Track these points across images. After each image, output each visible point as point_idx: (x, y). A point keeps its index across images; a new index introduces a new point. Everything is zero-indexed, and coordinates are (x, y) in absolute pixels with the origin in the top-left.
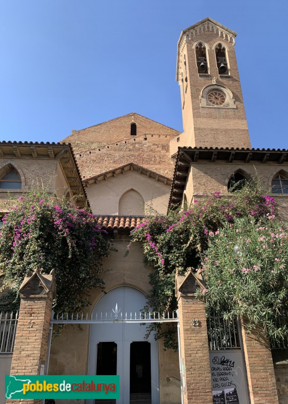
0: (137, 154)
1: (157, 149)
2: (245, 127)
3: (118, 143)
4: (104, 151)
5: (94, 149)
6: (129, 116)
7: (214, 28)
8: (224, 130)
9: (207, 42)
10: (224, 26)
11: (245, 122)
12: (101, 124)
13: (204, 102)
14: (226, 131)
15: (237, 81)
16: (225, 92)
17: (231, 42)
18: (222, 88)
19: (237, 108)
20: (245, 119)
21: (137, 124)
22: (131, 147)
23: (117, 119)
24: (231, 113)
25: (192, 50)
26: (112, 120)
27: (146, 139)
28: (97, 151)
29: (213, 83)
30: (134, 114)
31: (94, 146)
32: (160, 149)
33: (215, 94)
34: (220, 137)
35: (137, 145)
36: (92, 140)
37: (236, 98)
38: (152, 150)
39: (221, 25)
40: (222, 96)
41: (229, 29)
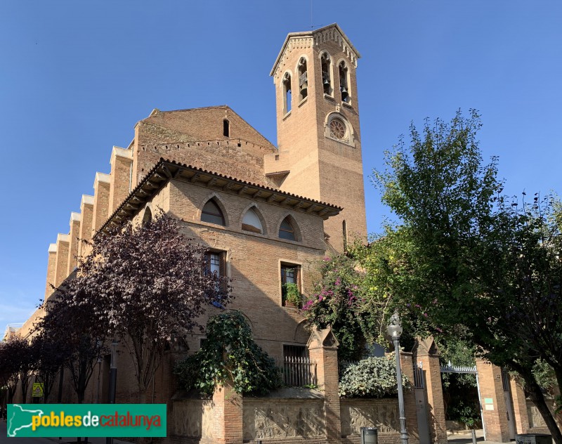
0: (230, 162)
1: (251, 162)
2: (360, 171)
3: (210, 142)
4: (194, 148)
5: (183, 143)
6: (222, 108)
7: (339, 38)
8: (344, 170)
9: (332, 55)
10: (350, 42)
11: (360, 165)
12: (189, 110)
13: (327, 132)
14: (346, 172)
15: (356, 114)
16: (346, 125)
17: (353, 63)
18: (344, 120)
19: (355, 148)
20: (361, 161)
21: (230, 123)
22: (224, 151)
23: (209, 108)
24: (350, 151)
25: (318, 60)
26: (203, 109)
27: (239, 145)
28: (187, 147)
29: (336, 111)
30: (227, 107)
31: (183, 138)
32: (254, 162)
33: (337, 124)
34: (341, 177)
35: (230, 151)
36: (180, 129)
37: (356, 136)
38: (246, 161)
39: (347, 39)
40: (342, 129)
41: (354, 48)
